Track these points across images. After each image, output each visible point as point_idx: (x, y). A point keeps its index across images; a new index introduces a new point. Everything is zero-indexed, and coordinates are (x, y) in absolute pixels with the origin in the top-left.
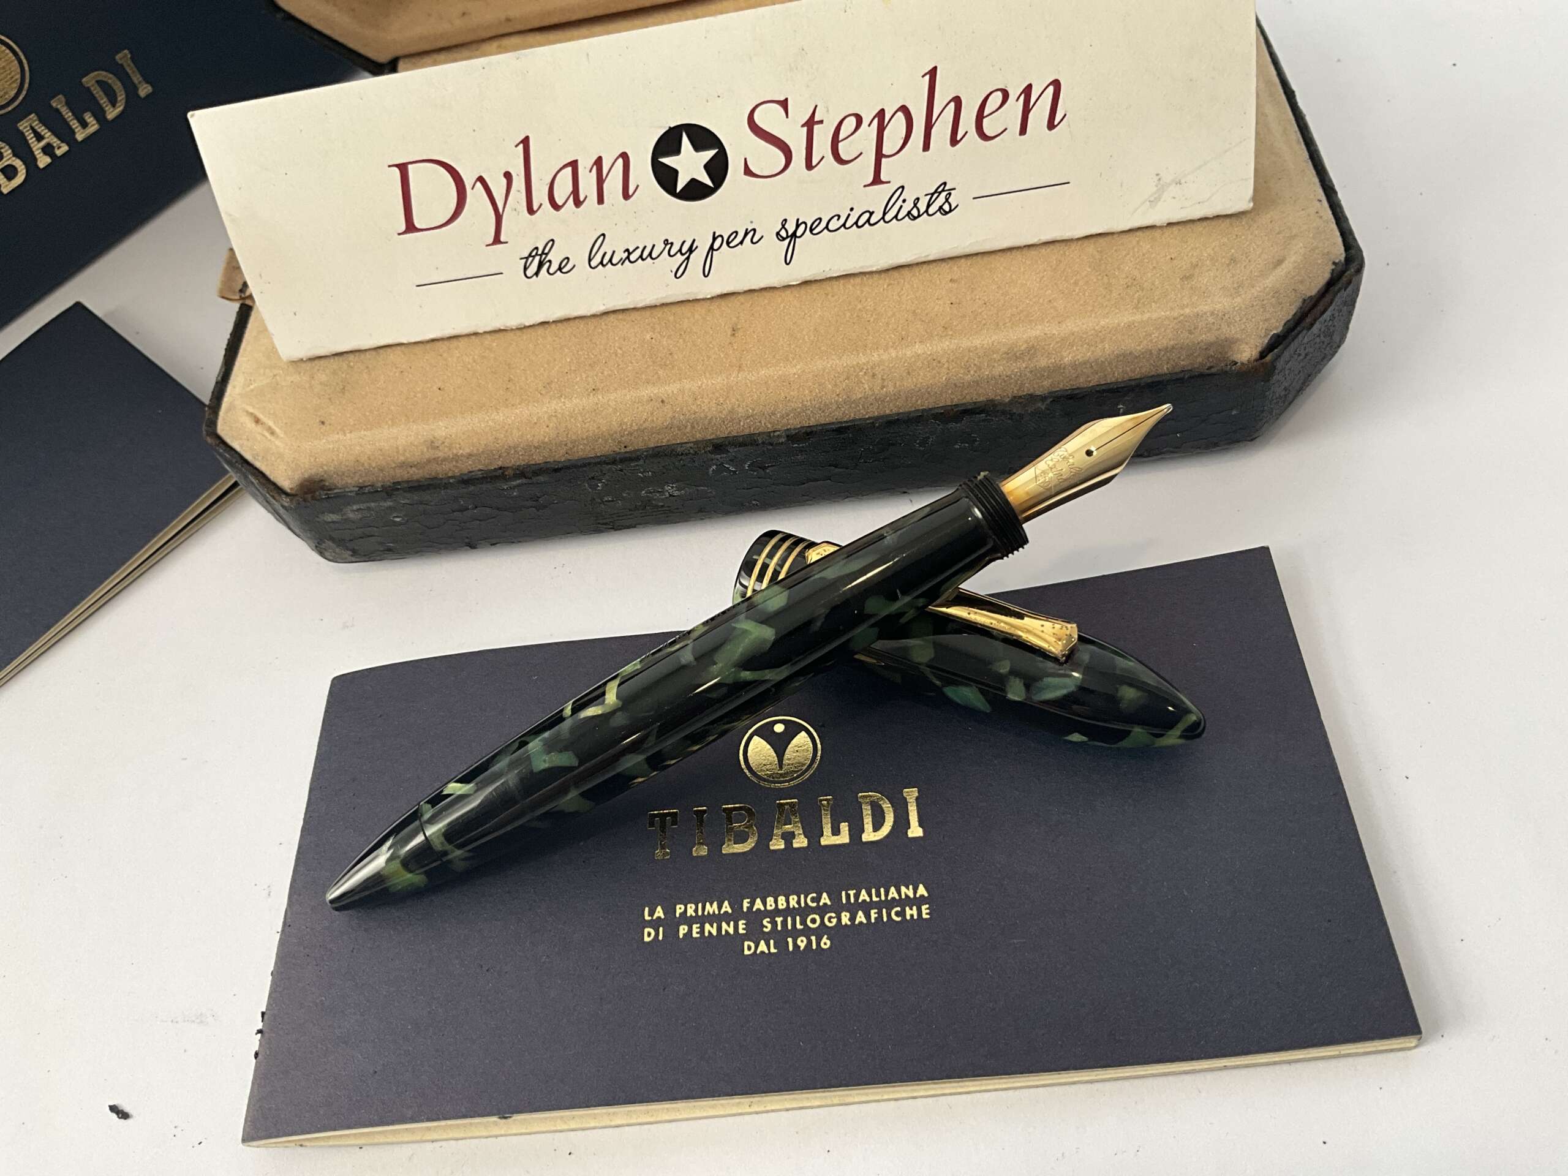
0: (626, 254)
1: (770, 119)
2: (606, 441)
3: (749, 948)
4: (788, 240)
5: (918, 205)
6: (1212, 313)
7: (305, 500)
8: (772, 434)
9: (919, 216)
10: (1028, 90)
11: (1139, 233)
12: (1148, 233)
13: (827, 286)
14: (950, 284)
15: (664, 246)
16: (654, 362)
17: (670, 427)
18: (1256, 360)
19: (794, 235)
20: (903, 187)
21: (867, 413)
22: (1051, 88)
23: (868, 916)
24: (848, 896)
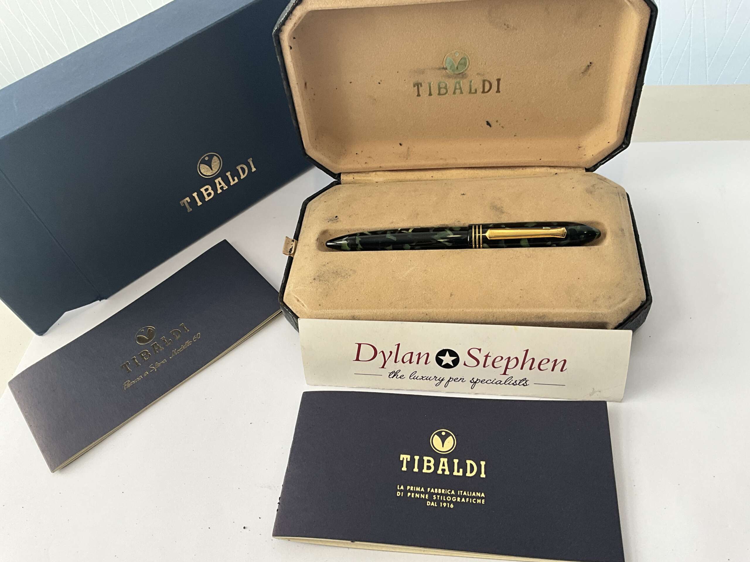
3: (428, 503)
23: (465, 500)
24: (460, 493)
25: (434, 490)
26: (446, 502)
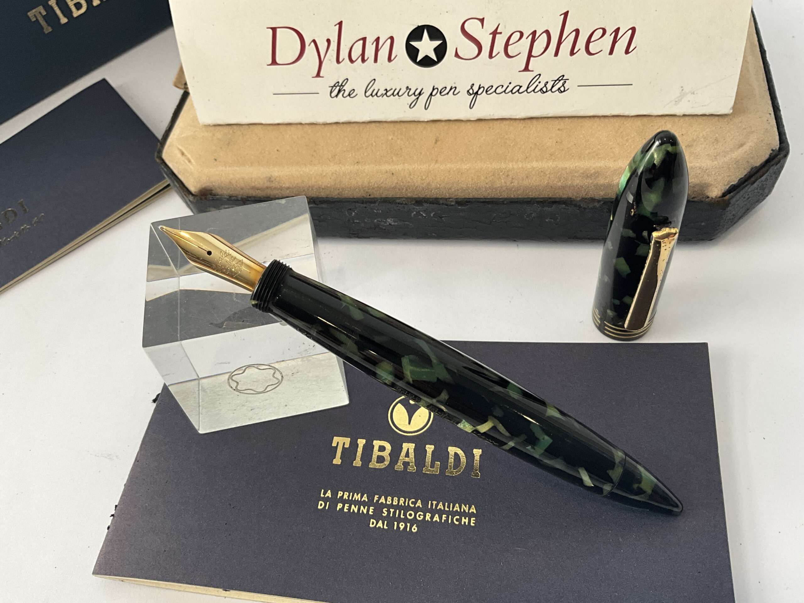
0: (385, 92)
1: (473, 28)
2: (360, 190)
3: (373, 524)
4: (473, 96)
5: (547, 86)
6: (700, 168)
7: (201, 199)
8: (448, 200)
9: (547, 91)
10: (617, 31)
11: (667, 118)
12: (672, 118)
13: (491, 124)
14: (558, 132)
15: (405, 90)
16: (391, 152)
17: (395, 188)
18: (719, 197)
19: (477, 93)
20: (540, 75)
21: (501, 195)
22: (630, 31)
23: (441, 518)
24: (432, 504)
25: (386, 500)
26: (406, 520)
